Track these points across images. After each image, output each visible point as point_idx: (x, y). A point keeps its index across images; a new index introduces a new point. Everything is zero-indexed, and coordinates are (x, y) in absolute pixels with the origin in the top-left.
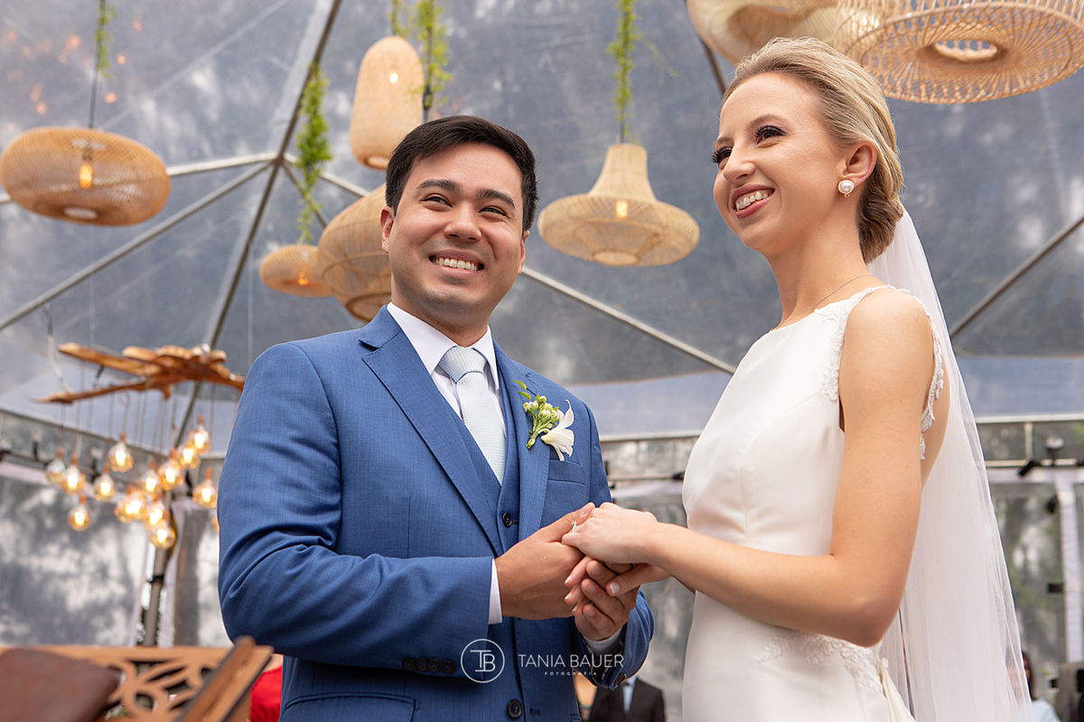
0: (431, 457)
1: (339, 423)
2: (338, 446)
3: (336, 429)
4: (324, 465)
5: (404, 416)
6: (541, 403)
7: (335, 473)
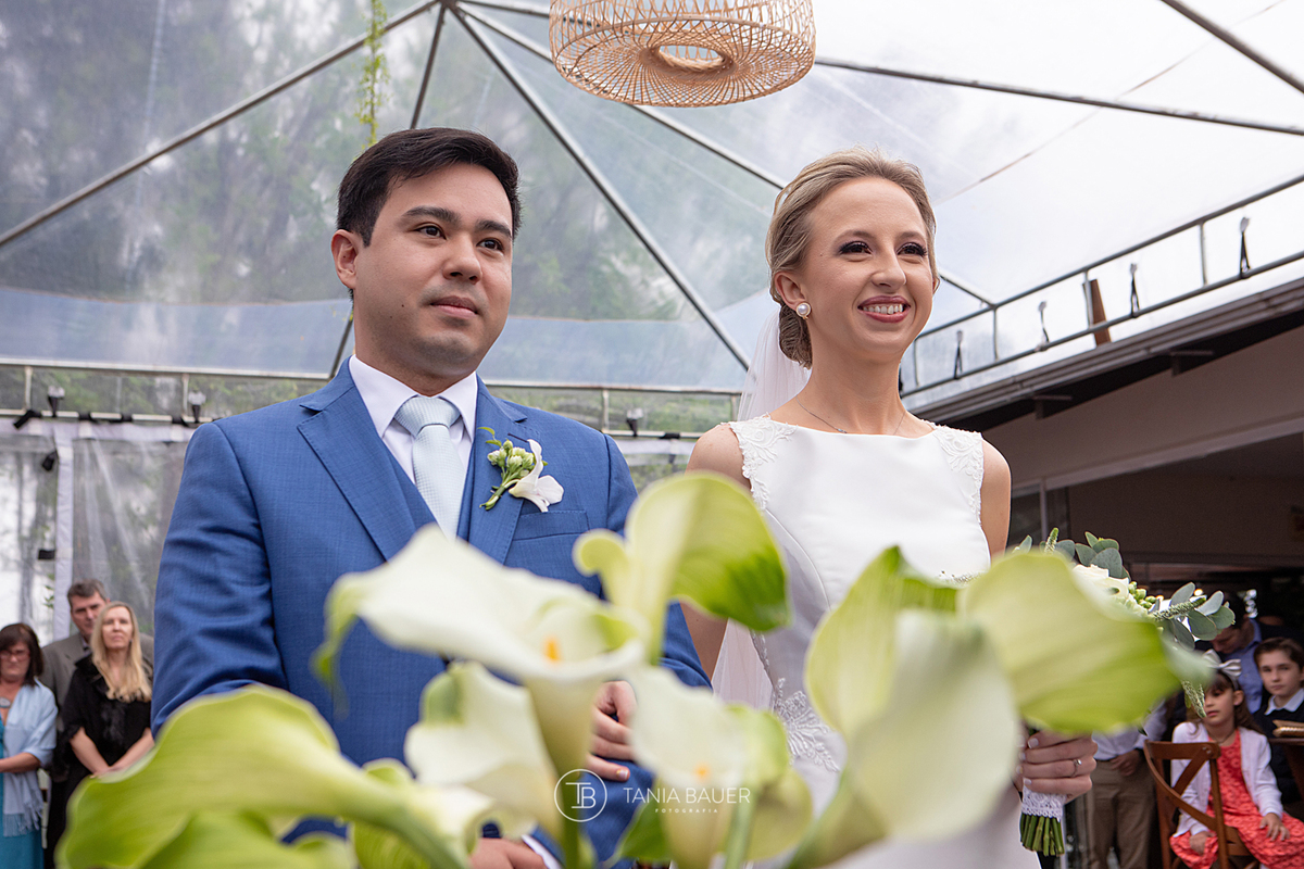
0: (364, 532)
1: (257, 500)
2: (258, 526)
3: (253, 507)
4: (245, 549)
5: (335, 487)
6: (507, 450)
7: (258, 558)
